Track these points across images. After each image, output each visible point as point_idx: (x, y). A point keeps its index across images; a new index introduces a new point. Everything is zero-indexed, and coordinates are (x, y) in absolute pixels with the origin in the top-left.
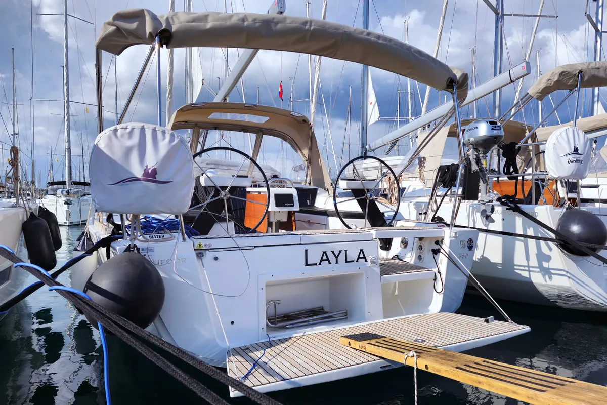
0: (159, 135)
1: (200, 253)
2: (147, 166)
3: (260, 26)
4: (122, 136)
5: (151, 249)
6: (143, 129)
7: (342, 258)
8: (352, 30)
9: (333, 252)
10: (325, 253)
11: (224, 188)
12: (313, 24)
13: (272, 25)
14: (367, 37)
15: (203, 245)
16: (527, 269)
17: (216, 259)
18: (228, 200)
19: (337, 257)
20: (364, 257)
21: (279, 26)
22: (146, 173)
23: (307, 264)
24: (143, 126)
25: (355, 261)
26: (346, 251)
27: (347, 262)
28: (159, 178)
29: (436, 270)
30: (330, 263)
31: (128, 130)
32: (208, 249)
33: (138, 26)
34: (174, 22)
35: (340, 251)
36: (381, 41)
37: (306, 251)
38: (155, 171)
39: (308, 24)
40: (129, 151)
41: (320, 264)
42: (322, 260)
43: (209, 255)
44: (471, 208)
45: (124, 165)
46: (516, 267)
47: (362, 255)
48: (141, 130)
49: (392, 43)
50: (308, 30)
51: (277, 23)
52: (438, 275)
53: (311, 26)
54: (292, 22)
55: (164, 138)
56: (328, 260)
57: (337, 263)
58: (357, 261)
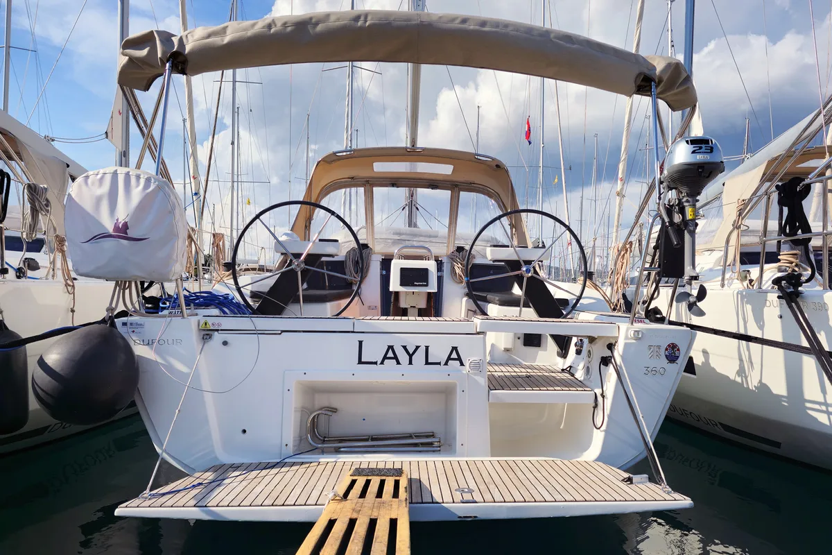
0: (133, 180)
1: (207, 334)
2: (117, 220)
3: (292, 32)
4: (93, 183)
5: (141, 325)
6: (115, 174)
7: (419, 357)
8: (434, 18)
9: (405, 347)
10: (391, 347)
11: (297, 256)
12: (369, 18)
13: (309, 27)
14: (460, 25)
15: (210, 324)
16: (824, 408)
17: (225, 343)
18: (304, 272)
19: (411, 356)
20: (459, 359)
21: (319, 28)
22: (116, 228)
23: (360, 362)
24: (116, 171)
25: (443, 363)
26: (427, 348)
27: (427, 363)
28: (131, 233)
29: (598, 391)
30: (398, 363)
31: (99, 176)
32: (217, 330)
33: (149, 52)
34: (188, 41)
35: (417, 347)
36: (486, 29)
37: (361, 343)
38: (126, 226)
39: (362, 18)
40: (99, 200)
41: (382, 363)
42: (385, 357)
43: (218, 338)
44: (739, 296)
45: (95, 216)
46: (808, 405)
47: (455, 355)
48: (113, 176)
49: (510, 28)
50: (361, 28)
51: (317, 24)
52: (600, 399)
53: (366, 21)
54: (338, 20)
55: (138, 185)
56: (395, 358)
57: (410, 363)
58: (446, 364)
